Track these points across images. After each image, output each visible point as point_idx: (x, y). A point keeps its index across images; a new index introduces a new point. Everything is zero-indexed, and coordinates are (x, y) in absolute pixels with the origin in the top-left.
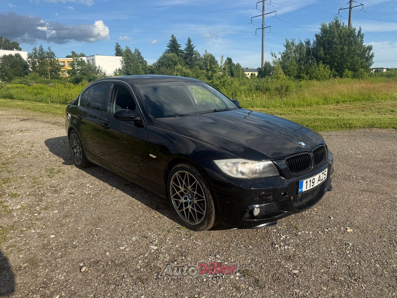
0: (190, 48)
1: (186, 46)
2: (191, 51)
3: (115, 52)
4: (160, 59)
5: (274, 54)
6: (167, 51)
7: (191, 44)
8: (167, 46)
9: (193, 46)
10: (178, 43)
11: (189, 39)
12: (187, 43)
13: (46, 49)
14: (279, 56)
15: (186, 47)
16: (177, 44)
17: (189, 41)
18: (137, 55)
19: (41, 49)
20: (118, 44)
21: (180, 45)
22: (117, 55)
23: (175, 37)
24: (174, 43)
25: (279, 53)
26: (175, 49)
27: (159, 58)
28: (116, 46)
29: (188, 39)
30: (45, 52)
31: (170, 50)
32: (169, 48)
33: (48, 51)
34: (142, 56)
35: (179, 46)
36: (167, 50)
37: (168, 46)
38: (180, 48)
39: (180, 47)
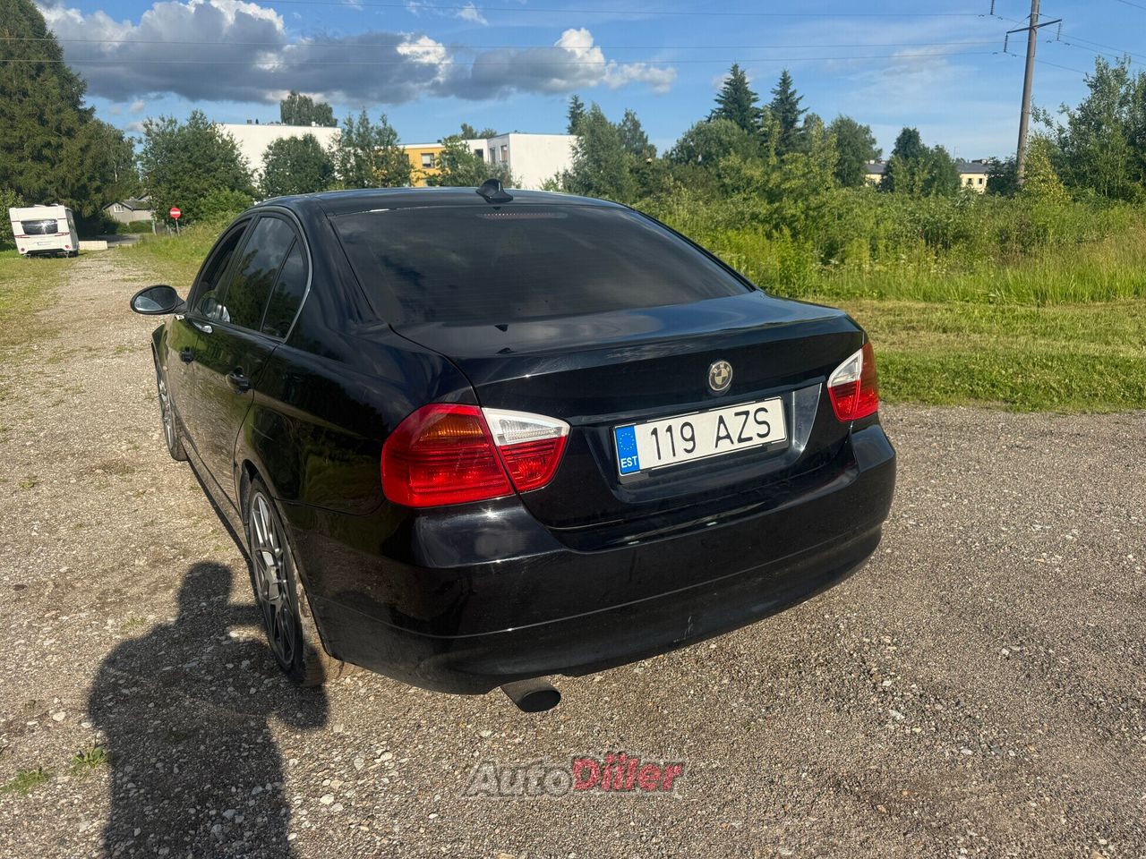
2: (790, 112)
3: (569, 123)
4: (685, 140)
6: (714, 114)
8: (716, 100)
10: (750, 88)
11: (785, 74)
12: (779, 89)
13: (375, 122)
15: (775, 99)
16: (747, 92)
17: (785, 82)
18: (629, 130)
19: (364, 121)
20: (576, 101)
21: (755, 94)
22: (572, 132)
23: (742, 73)
24: (736, 90)
26: (740, 106)
27: (681, 137)
28: (572, 105)
29: (781, 76)
30: (372, 128)
31: (725, 110)
33: (381, 125)
34: (643, 133)
35: (753, 97)
36: (713, 112)
37: (718, 98)
38: (753, 105)
39: (755, 100)
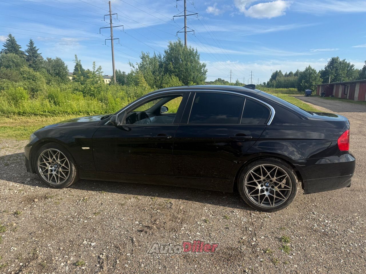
0: (32, 50)
1: (28, 47)
2: (35, 53)
5: (132, 64)
6: (3, 51)
7: (34, 47)
8: (3, 46)
9: (37, 48)
10: (18, 43)
11: (31, 40)
12: (29, 45)
14: (137, 67)
16: (17, 45)
17: (31, 43)
23: (14, 37)
24: (12, 43)
25: (137, 64)
26: (15, 49)
29: (29, 41)
31: (8, 50)
32: (6, 48)
35: (19, 46)
39: (20, 48)
